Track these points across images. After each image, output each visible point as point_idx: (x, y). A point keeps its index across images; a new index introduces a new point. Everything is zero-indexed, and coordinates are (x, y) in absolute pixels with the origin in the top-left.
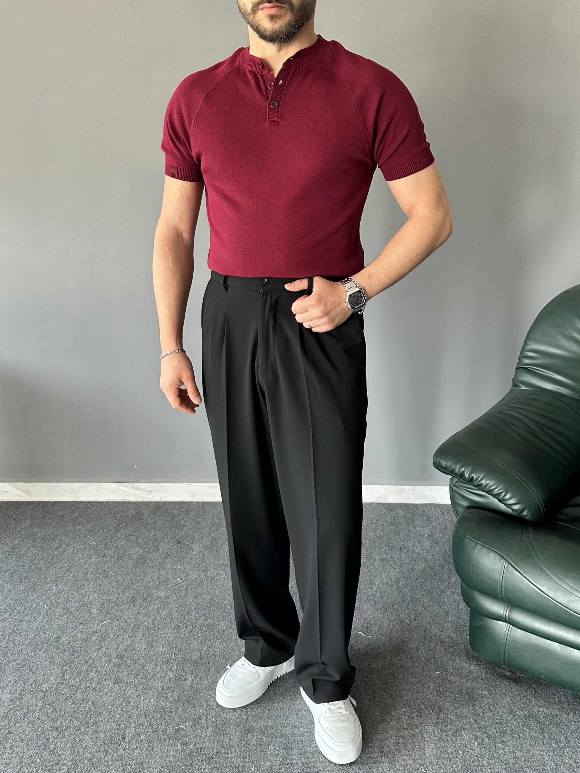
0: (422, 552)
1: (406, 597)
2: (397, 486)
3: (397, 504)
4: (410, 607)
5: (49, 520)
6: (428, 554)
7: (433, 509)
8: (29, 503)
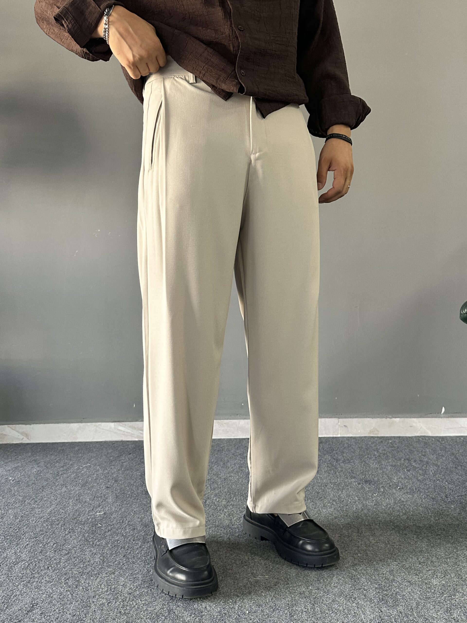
0: (430, 461)
1: (430, 485)
3: (390, 437)
4: (437, 490)
5: (50, 452)
6: (437, 462)
7: (427, 438)
8: (28, 444)
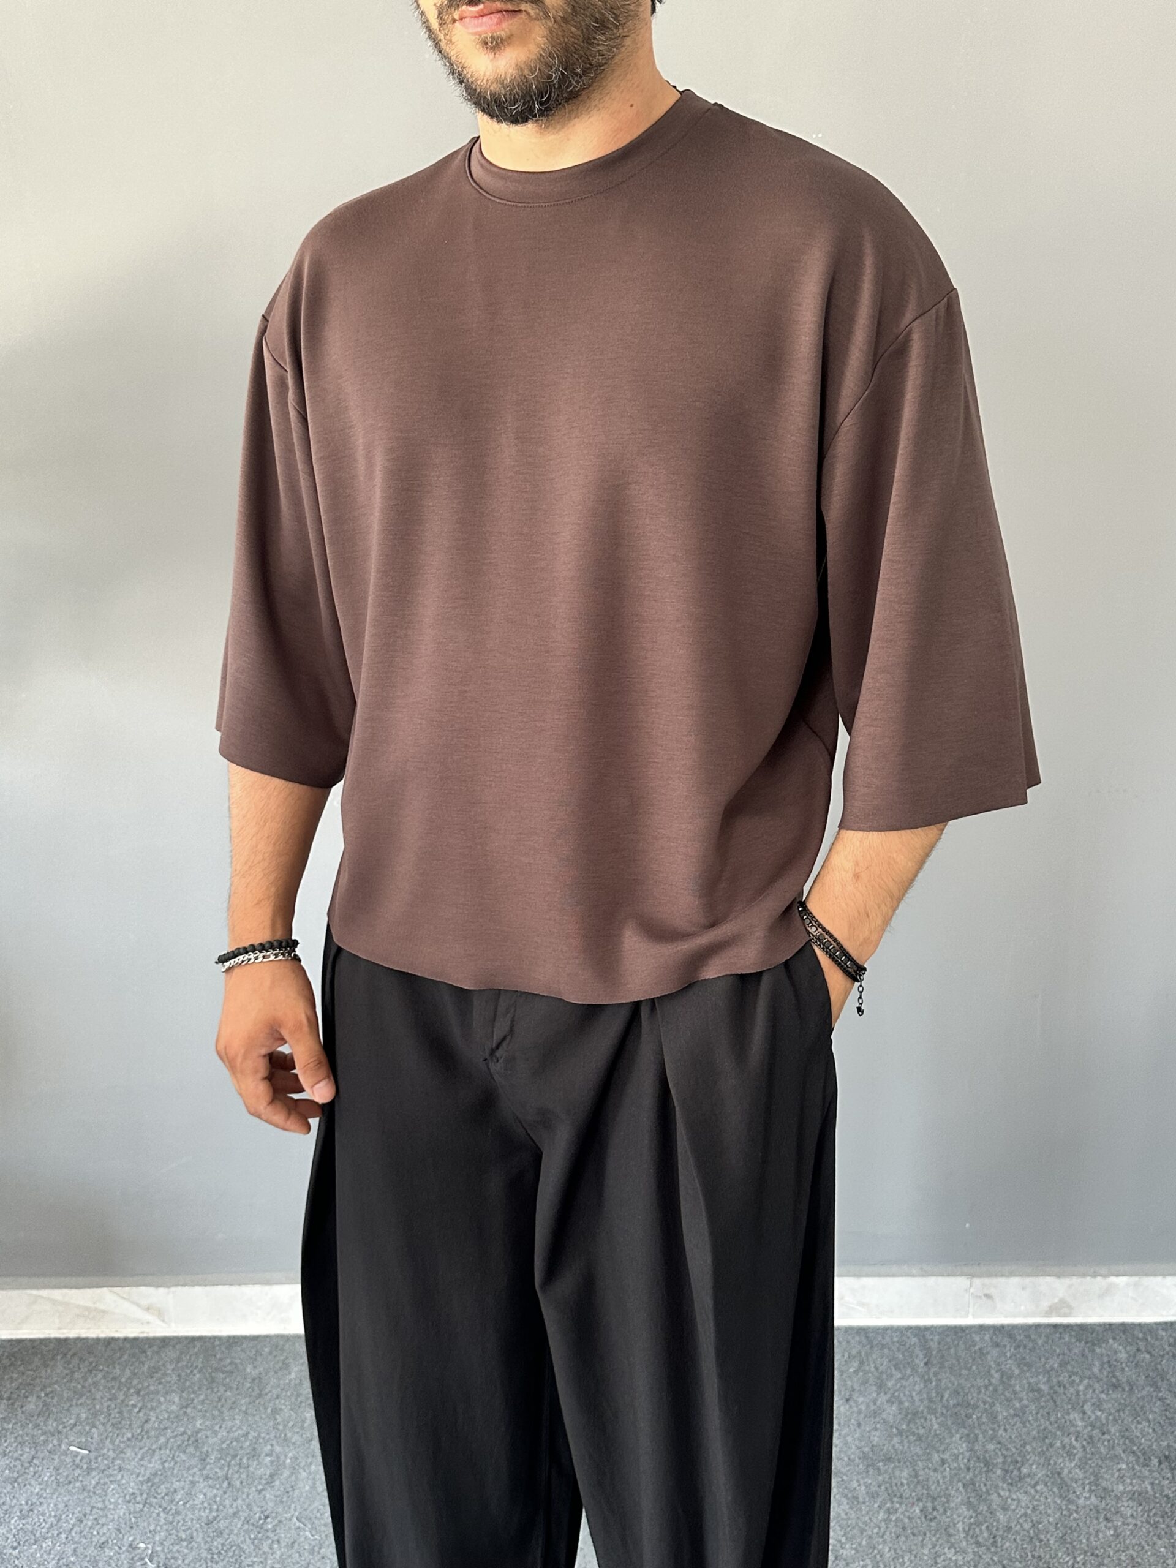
2: (1099, 1279)
5: (228, 1393)
8: (165, 1342)
